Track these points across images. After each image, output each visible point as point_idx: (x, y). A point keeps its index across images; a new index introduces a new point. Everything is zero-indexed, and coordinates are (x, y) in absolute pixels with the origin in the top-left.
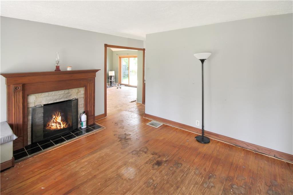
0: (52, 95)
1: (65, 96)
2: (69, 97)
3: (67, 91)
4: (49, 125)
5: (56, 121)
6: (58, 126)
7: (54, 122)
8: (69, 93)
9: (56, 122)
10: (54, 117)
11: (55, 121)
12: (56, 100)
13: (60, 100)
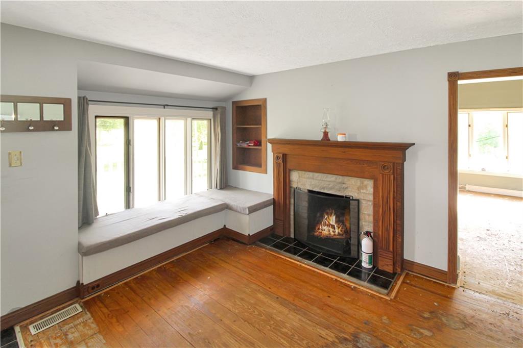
0: (318, 178)
1: (336, 187)
2: (344, 191)
3: (340, 179)
4: (319, 229)
5: (329, 222)
6: (331, 230)
7: (325, 225)
8: (344, 183)
9: (329, 225)
10: (326, 217)
11: (327, 223)
12: (324, 188)
13: (329, 190)
